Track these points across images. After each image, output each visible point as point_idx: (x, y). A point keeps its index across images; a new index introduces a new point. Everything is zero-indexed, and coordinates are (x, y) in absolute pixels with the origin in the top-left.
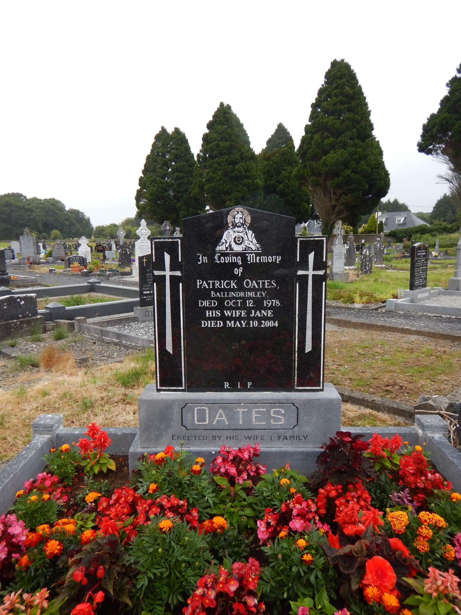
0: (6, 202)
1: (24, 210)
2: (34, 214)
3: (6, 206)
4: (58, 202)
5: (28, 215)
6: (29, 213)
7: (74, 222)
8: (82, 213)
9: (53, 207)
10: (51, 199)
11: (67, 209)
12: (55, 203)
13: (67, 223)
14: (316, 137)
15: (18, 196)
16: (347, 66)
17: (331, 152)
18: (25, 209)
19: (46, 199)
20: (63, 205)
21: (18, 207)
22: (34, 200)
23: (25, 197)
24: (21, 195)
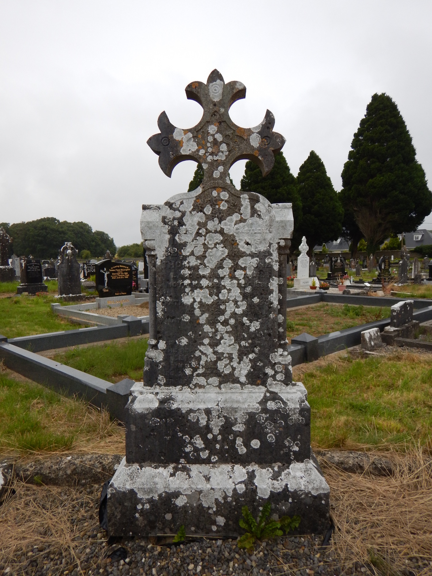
0: (43, 225)
1: (58, 233)
2: (67, 236)
3: (42, 229)
4: (86, 225)
5: (61, 237)
6: (62, 235)
7: (100, 243)
8: (107, 234)
9: (81, 230)
10: (79, 222)
11: (93, 231)
12: (83, 226)
13: (94, 243)
14: (361, 162)
15: (53, 220)
16: (388, 99)
17: (378, 175)
18: (58, 231)
19: (75, 222)
20: (90, 227)
21: (53, 230)
22: (65, 223)
23: (58, 221)
24: (55, 219)
